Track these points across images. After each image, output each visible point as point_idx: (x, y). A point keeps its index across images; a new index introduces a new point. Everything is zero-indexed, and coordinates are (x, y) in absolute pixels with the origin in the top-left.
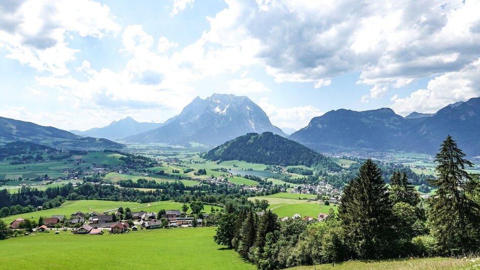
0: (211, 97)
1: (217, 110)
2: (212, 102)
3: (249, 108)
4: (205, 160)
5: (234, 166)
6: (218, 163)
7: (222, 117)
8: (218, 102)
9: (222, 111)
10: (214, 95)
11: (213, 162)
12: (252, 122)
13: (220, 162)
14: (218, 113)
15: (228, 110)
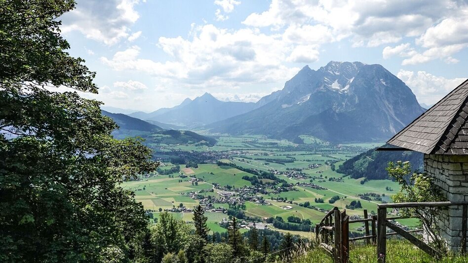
0: (327, 67)
1: (335, 86)
2: (328, 75)
3: (384, 83)
4: (342, 175)
5: (387, 189)
6: (362, 183)
7: (344, 96)
8: (337, 74)
9: (344, 87)
10: (330, 64)
11: (353, 179)
12: (390, 103)
13: (365, 180)
14: (337, 90)
15: (351, 85)
